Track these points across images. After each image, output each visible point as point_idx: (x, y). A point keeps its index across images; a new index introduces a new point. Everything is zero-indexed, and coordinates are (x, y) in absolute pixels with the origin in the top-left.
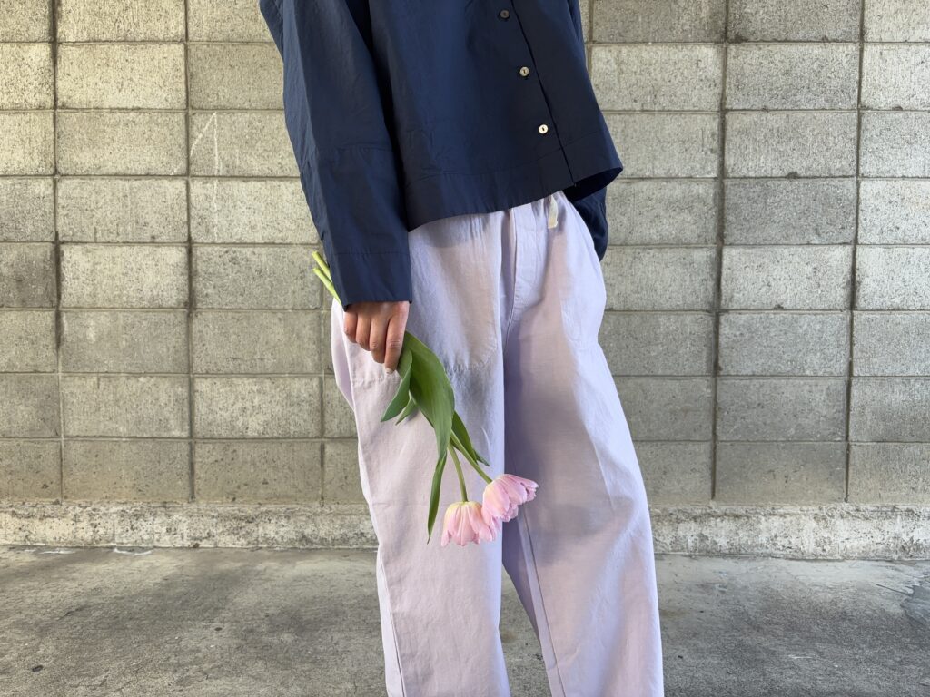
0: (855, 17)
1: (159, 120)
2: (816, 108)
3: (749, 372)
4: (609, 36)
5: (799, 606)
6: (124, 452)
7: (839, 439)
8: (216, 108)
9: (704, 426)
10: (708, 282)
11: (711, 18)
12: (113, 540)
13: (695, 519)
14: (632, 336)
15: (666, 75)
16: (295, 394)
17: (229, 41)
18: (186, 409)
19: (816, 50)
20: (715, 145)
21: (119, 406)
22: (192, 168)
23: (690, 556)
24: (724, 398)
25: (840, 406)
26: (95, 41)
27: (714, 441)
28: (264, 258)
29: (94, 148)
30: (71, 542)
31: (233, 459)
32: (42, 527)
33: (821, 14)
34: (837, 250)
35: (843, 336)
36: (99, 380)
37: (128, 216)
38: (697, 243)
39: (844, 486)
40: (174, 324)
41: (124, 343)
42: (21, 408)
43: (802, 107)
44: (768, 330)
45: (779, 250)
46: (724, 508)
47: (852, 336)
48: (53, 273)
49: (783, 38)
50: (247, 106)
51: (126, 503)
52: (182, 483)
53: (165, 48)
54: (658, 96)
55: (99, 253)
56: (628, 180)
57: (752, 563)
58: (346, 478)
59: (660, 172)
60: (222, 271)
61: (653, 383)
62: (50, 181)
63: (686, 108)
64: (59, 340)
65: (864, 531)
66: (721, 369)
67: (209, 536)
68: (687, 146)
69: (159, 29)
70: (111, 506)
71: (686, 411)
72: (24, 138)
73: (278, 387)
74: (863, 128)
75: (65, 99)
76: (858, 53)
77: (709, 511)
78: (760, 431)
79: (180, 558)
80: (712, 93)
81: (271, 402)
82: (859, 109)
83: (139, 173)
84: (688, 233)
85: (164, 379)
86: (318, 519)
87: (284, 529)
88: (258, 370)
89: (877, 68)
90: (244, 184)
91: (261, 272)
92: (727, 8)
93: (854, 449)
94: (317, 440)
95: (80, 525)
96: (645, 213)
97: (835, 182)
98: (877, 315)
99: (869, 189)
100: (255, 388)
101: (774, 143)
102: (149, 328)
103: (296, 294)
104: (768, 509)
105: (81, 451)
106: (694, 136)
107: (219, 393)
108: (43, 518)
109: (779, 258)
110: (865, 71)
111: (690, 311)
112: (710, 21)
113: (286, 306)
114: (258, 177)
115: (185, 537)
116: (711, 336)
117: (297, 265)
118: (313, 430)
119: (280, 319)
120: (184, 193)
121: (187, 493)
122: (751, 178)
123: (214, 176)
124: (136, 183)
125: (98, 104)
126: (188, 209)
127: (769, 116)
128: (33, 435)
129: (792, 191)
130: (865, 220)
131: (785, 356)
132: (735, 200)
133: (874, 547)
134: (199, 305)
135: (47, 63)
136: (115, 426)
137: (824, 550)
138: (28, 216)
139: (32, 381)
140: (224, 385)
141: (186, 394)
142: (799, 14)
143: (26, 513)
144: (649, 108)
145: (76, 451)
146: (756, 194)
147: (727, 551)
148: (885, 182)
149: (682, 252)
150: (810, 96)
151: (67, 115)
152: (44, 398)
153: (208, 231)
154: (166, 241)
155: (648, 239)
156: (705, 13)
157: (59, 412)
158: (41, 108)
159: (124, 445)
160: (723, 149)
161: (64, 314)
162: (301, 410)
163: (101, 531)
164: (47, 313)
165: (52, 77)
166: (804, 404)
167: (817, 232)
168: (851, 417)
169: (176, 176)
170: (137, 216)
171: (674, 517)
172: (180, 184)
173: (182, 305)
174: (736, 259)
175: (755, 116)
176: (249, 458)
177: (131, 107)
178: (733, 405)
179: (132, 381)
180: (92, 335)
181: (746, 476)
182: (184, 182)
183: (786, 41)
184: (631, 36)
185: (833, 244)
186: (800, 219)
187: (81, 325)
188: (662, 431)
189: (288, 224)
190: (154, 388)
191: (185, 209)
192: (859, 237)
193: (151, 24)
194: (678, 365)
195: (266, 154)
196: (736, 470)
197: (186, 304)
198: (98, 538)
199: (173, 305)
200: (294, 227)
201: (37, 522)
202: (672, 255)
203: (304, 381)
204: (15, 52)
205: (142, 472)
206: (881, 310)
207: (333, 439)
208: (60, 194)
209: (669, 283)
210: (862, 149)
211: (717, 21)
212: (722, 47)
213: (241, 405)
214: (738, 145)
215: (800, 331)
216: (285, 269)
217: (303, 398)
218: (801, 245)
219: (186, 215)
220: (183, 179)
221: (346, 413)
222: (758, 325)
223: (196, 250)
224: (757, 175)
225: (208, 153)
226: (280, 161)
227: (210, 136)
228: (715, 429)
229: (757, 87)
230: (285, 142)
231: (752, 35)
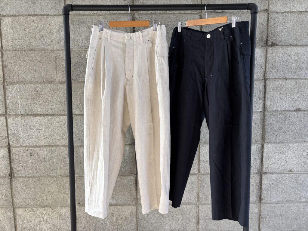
3: (276, 200)
8: (18, 82)
11: (260, 34)
16: (63, 214)
17: (23, 49)
18: (13, 222)
22: (8, 111)
24: (264, 212)
28: (45, 153)
40: (4, 184)
43: (304, 77)
44: (285, 181)
45: (291, 144)
49: (295, 44)
50: (33, 80)
60: (26, 159)
66: (262, 200)
73: (55, 211)
78: (281, 226)
80: (260, 71)
81: (52, 218)
88: (45, 204)
90: (34, 119)
91: (44, 159)
92: (268, 28)
100: (44, 212)
101: (289, 95)
107: (27, 215)
109: (291, 148)
112: (259, 36)
113: (57, 174)
114: (40, 115)
116: (258, 184)
119: (54, 181)
120: (5, 123)
122: (278, 111)
123: (19, 115)
126: (7, 130)
127: (287, 81)
129: (298, 117)
131: (293, 193)
132: (270, 122)
134: (15, 175)
140: (30, 211)
141: (13, 215)
142: (303, 32)
146: (280, 120)
153: (17, 141)
160: (265, 97)
162: (66, 222)
166: (301, 214)
172: (2, 119)
173: (7, 175)
175: (280, 82)
178: (268, 215)
182: (5, 117)
183: (296, 45)
186: (301, 130)
188: (235, 228)
189: (56, 136)
191: (6, 130)
195: (44, 104)
197: (9, 174)
199: (3, 175)
200: (59, 138)
203: (66, 209)
211: (263, 36)
212: (265, 48)
213: (38, 220)
214: (272, 96)
215: (300, 182)
216: (56, 157)
217: (67, 217)
218: (301, 142)
219: (6, 133)
220: (4, 116)
221: (87, 223)
222: (281, 179)
223: (12, 149)
224: (281, 109)
225: (15, 103)
226: (51, 107)
227: (16, 95)
228: (259, 226)
229: (281, 68)
230: (53, 98)
231: (280, 42)
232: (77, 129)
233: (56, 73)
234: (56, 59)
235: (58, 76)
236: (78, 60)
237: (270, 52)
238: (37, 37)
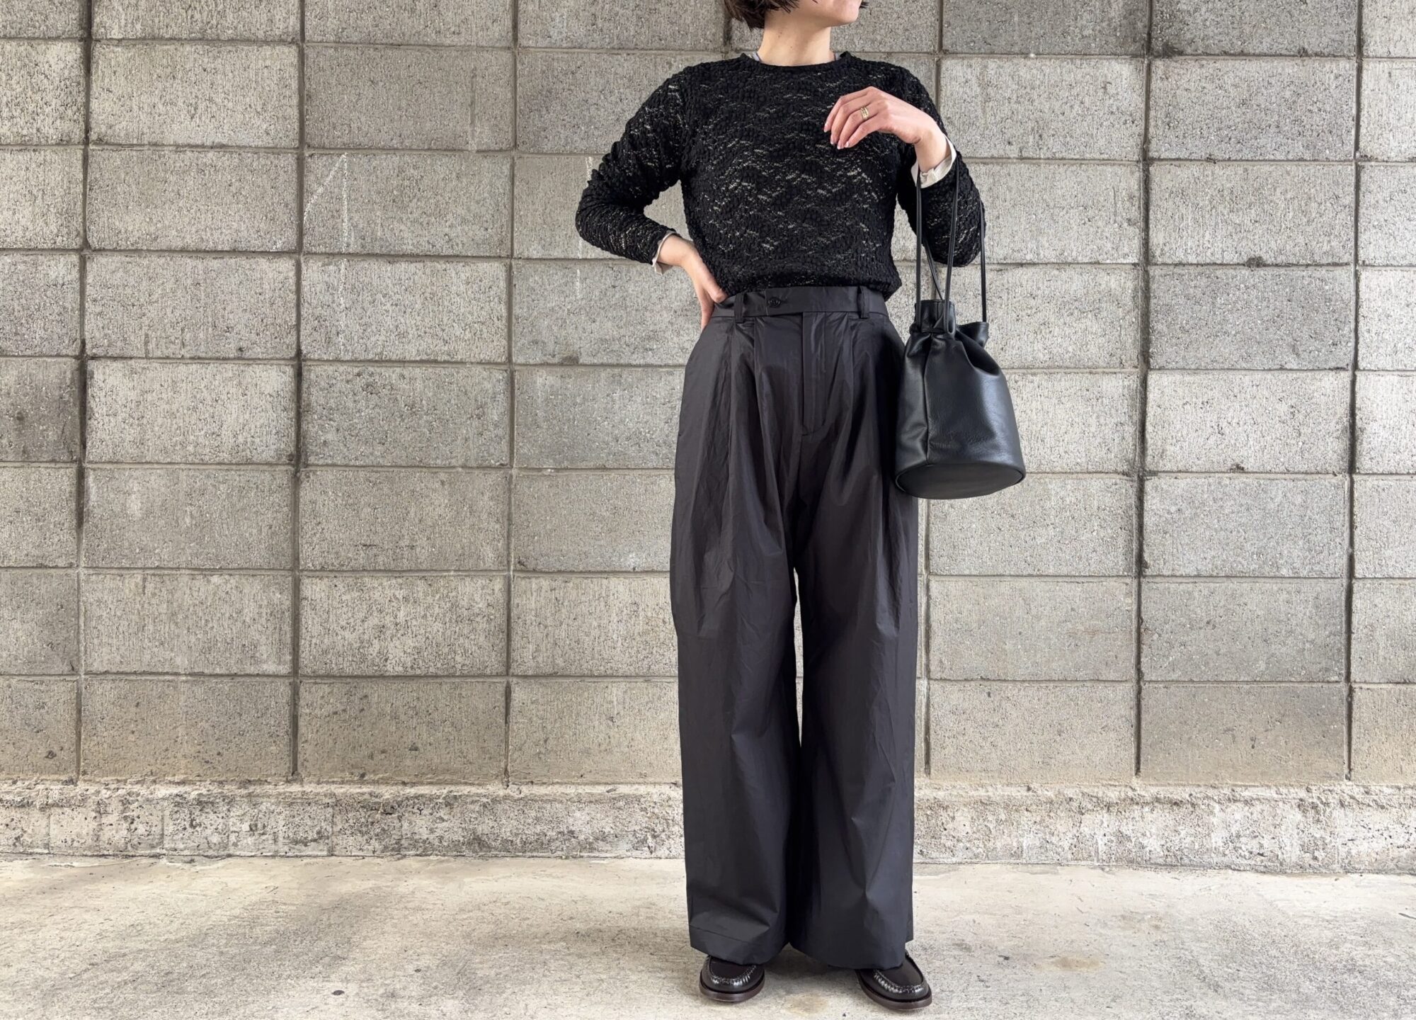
0: (1349, 17)
1: (255, 164)
2: (1290, 157)
3: (1191, 570)
4: (967, 43)
5: (1279, 949)
6: (183, 698)
7: (1336, 678)
8: (346, 147)
9: (1122, 656)
10: (1126, 428)
11: (1125, 18)
12: (161, 843)
13: (1108, 807)
14: (1006, 512)
15: (1057, 105)
16: (465, 603)
17: (371, 43)
18: (287, 628)
19: (1289, 68)
20: (1135, 213)
21: (176, 624)
22: (306, 240)
23: (1103, 869)
24: (1153, 611)
25: (1334, 624)
26: (154, 38)
27: (1138, 682)
28: (419, 385)
29: (147, 207)
30: (90, 848)
31: (363, 710)
32: (44, 823)
33: (1296, 13)
34: (1326, 379)
35: (1339, 514)
36: (145, 580)
37: (199, 315)
38: (1108, 365)
39: (1345, 754)
40: (270, 489)
41: (188, 520)
42: (16, 625)
43: (1272, 157)
44: (1220, 503)
45: (1236, 377)
46: (1154, 790)
47: (1352, 514)
48: (75, 405)
49: (1239, 50)
50: (395, 143)
51: (183, 783)
52: (279, 748)
53: (267, 51)
54: (1045, 136)
55: (150, 374)
56: (998, 267)
57: (1201, 879)
58: (546, 741)
59: (1049, 254)
60: (351, 405)
61: (1039, 587)
62: (75, 258)
63: (1088, 156)
64: (80, 516)
65: (1377, 827)
66: (1146, 566)
67: (321, 836)
68: (1090, 213)
69: (258, 21)
70: (157, 786)
71: (1094, 632)
72: (35, 192)
73: (437, 591)
74: (1363, 189)
75: (103, 130)
76: (1355, 73)
77: (1130, 794)
78: (1212, 665)
79: (272, 873)
80: (1129, 132)
81: (425, 615)
82: (1356, 161)
83: (220, 248)
84: (1093, 350)
85: (251, 579)
86: (499, 807)
87: (445, 824)
88: (406, 564)
89: (1385, 97)
90: (389, 267)
91: (413, 406)
92: (1151, 2)
93: (1358, 695)
94: (498, 680)
95: (104, 820)
96: (1026, 319)
97: (1322, 272)
98: (1391, 481)
99: (1373, 285)
100: (400, 594)
101: (1225, 212)
102: (229, 496)
103: (470, 442)
104: (1227, 791)
105: (112, 696)
106: (1102, 199)
107: (341, 602)
108: (45, 808)
109: (1236, 391)
110: (1364, 101)
111: (1096, 472)
112: (1124, 22)
113: (454, 462)
114: (412, 255)
115: (281, 839)
116: (1133, 512)
117: (472, 396)
118: (493, 662)
119: (443, 483)
120: (292, 281)
121: (285, 766)
122: (1192, 264)
123: (340, 254)
124: (215, 264)
125: (156, 138)
126: (298, 305)
127: (1217, 169)
128: (34, 672)
129: (1254, 286)
130: (1369, 331)
131: (1249, 544)
132: (1167, 299)
133: (1395, 853)
134: (312, 459)
135: (75, 72)
136: (168, 655)
137: (1315, 858)
138: (37, 315)
139: (34, 579)
140: (349, 588)
141: (287, 603)
142: (1263, 13)
143: (19, 799)
144: (1031, 154)
145: (102, 697)
146: (1198, 292)
147: (1161, 861)
148: (1399, 273)
149: (1086, 380)
150: (1280, 139)
151: (105, 154)
152: (54, 609)
153: (329, 341)
154: (260, 356)
155: (1030, 359)
156: (1116, 11)
157: (78, 633)
158: (63, 142)
159: (183, 687)
160: (1147, 220)
161: (92, 472)
162: (474, 630)
163: (142, 829)
164: (62, 471)
165: (83, 94)
166: (1280, 621)
167: (1294, 350)
168: (1353, 642)
169: (279, 254)
170: (215, 315)
171: (1075, 804)
172: (286, 267)
173: (284, 459)
174: (1166, 390)
175: (1195, 169)
176: (388, 709)
177: (209, 143)
178: (1166, 623)
179: (199, 582)
180: (135, 507)
181: (1190, 738)
182: (293, 262)
183: (1242, 54)
184: (1001, 43)
185: (1319, 369)
186: (1268, 329)
187: (118, 491)
188: (1054, 665)
189: (458, 331)
190: (235, 595)
191: (293, 304)
192: (1359, 358)
193: (245, 14)
194: (1080, 558)
195: (424, 219)
196: (1172, 728)
197: (291, 457)
198: (135, 842)
199: (271, 459)
200: (468, 335)
201: (36, 814)
202: (1068, 384)
203: (481, 582)
204: (24, 54)
205: (210, 732)
206: (1397, 474)
207: (526, 677)
208: (90, 279)
209: (1063, 430)
210: (1363, 223)
211: (1136, 23)
212: (1143, 63)
213: (376, 621)
214: (1170, 214)
215: (1271, 506)
216: (453, 402)
217: (477, 611)
218: (1270, 370)
219: (294, 315)
220: (291, 258)
221: (547, 636)
222: (1206, 496)
223: (309, 371)
224: (1201, 260)
225: (333, 216)
226: (447, 230)
227: (336, 190)
228: (1138, 662)
229: (1197, 125)
230: (455, 201)
231: (1190, 44)
232: (528, 308)
233: (473, 122)
234: (475, 76)
235: (479, 130)
236: (545, 84)
237: (1160, 72)
238: (420, 6)
